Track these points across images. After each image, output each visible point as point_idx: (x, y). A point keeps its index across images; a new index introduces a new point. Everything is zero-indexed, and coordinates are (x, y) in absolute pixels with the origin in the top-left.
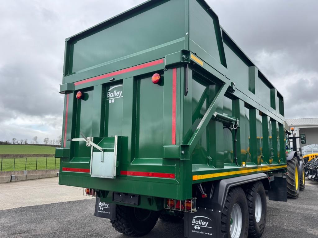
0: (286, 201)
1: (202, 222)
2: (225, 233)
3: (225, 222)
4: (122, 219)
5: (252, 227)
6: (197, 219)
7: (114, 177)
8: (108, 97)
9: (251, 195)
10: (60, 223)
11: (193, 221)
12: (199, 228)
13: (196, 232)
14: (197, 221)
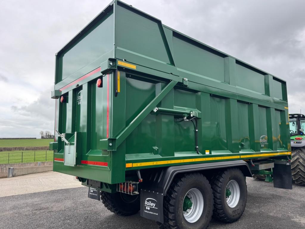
0: (291, 188)
1: (151, 203)
2: (173, 214)
3: (173, 204)
4: (108, 200)
5: (221, 211)
6: (148, 201)
7: (75, 165)
8: (78, 100)
9: (220, 181)
10: (73, 203)
11: (146, 202)
12: (149, 209)
13: (147, 212)
14: (148, 202)
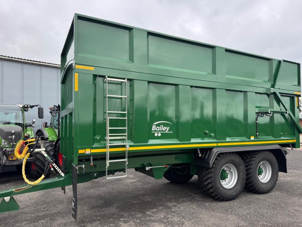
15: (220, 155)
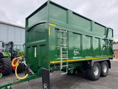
15: (95, 62)
